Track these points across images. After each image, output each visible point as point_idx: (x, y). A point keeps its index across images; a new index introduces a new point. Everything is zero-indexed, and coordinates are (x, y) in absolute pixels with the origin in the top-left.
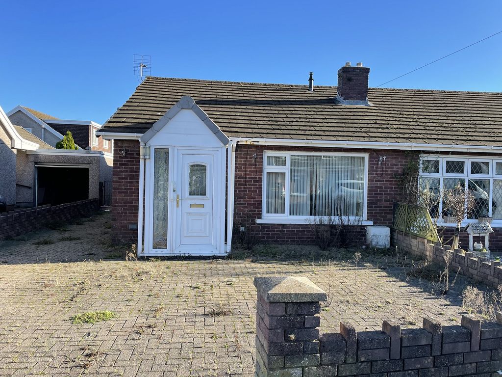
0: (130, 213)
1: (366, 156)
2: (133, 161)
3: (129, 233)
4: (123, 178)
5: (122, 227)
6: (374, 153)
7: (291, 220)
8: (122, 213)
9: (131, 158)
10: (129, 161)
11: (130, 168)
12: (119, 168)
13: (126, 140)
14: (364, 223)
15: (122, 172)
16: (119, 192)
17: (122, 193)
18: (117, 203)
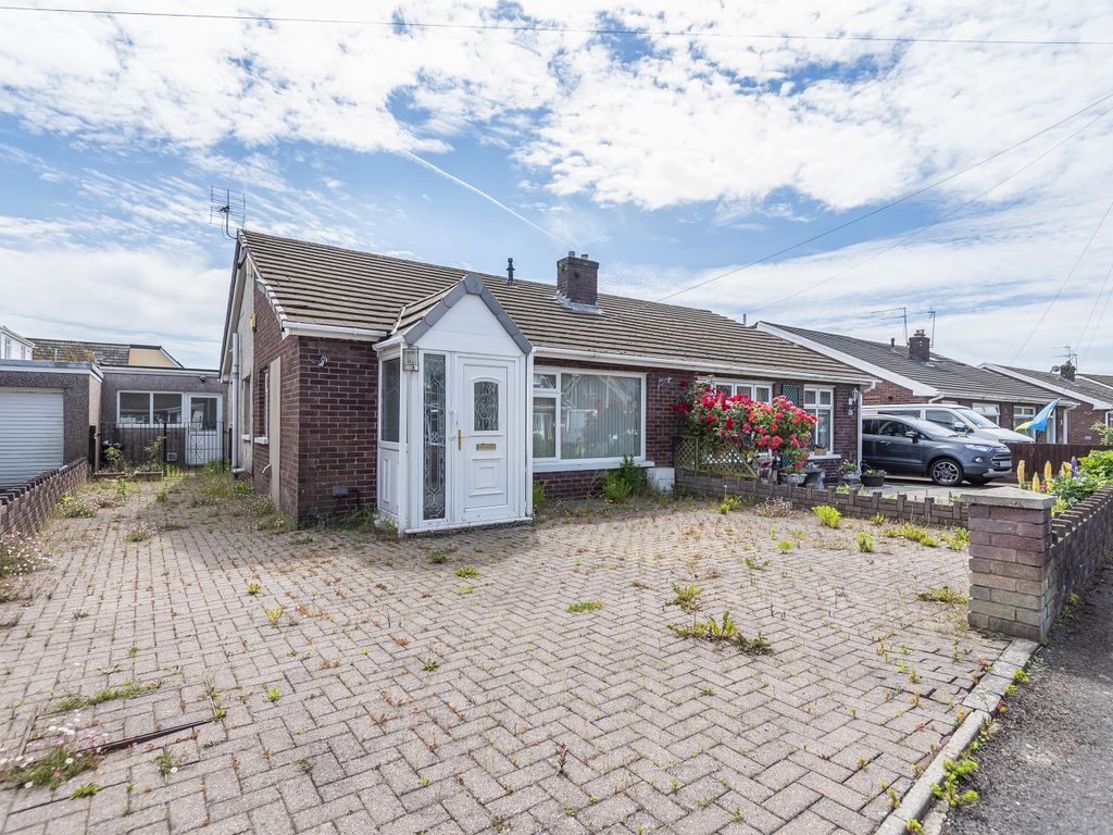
0: (331, 467)
1: (643, 376)
2: (336, 377)
3: (330, 503)
4: (318, 407)
5: (317, 492)
6: (653, 373)
7: (562, 465)
8: (318, 468)
9: (332, 371)
10: (329, 377)
11: (331, 389)
12: (310, 388)
13: (322, 339)
14: (644, 465)
15: (316, 395)
16: (311, 432)
17: (316, 432)
18: (308, 450)
